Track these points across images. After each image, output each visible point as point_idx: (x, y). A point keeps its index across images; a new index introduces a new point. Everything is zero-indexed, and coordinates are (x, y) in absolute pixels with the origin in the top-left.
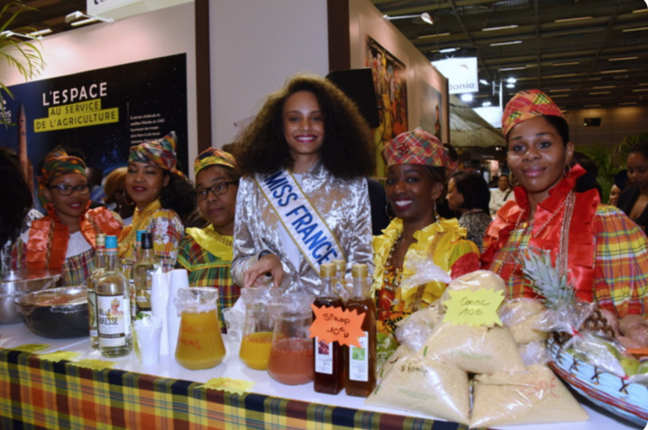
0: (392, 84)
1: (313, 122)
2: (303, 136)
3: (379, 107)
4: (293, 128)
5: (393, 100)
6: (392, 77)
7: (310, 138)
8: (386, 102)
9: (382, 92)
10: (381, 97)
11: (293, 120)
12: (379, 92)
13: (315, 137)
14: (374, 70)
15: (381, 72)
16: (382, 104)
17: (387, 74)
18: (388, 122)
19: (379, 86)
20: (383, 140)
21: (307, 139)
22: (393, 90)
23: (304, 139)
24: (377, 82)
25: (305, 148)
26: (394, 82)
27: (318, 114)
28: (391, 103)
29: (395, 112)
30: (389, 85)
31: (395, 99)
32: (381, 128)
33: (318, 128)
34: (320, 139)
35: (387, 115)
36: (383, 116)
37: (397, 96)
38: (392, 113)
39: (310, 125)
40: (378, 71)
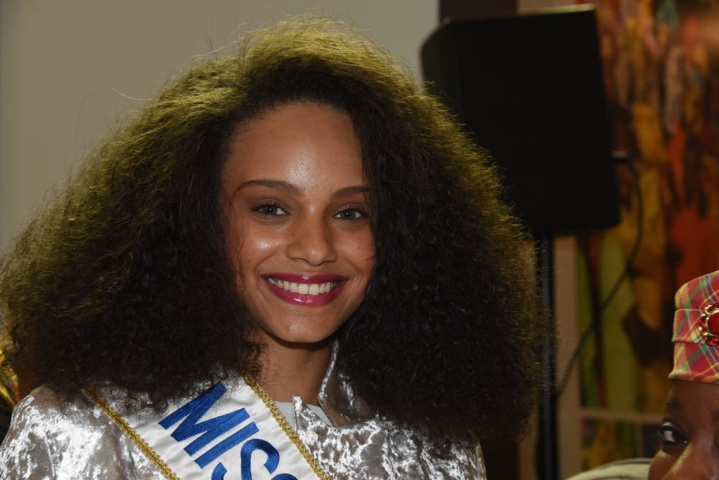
0: (672, 68)
1: (337, 224)
2: (297, 279)
3: (620, 154)
4: (261, 242)
5: (672, 128)
6: (675, 40)
7: (326, 288)
8: (648, 135)
9: (632, 96)
10: (627, 117)
11: (266, 209)
12: (622, 96)
13: (338, 281)
14: (605, 15)
15: (630, 22)
16: (632, 141)
17: (655, 31)
18: (652, 206)
19: (620, 75)
20: (632, 272)
21: (315, 289)
22: (673, 88)
23: (303, 289)
24: (614, 59)
25: (300, 326)
26: (682, 61)
27: (359, 197)
28: (667, 137)
29: (679, 171)
30: (660, 68)
31: (684, 125)
32: (627, 230)
33: (355, 248)
34: (355, 289)
35: (650, 181)
36: (635, 187)
37: (690, 111)
38: (667, 174)
39: (329, 239)
40: (619, 18)
